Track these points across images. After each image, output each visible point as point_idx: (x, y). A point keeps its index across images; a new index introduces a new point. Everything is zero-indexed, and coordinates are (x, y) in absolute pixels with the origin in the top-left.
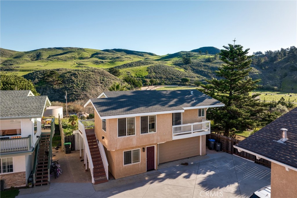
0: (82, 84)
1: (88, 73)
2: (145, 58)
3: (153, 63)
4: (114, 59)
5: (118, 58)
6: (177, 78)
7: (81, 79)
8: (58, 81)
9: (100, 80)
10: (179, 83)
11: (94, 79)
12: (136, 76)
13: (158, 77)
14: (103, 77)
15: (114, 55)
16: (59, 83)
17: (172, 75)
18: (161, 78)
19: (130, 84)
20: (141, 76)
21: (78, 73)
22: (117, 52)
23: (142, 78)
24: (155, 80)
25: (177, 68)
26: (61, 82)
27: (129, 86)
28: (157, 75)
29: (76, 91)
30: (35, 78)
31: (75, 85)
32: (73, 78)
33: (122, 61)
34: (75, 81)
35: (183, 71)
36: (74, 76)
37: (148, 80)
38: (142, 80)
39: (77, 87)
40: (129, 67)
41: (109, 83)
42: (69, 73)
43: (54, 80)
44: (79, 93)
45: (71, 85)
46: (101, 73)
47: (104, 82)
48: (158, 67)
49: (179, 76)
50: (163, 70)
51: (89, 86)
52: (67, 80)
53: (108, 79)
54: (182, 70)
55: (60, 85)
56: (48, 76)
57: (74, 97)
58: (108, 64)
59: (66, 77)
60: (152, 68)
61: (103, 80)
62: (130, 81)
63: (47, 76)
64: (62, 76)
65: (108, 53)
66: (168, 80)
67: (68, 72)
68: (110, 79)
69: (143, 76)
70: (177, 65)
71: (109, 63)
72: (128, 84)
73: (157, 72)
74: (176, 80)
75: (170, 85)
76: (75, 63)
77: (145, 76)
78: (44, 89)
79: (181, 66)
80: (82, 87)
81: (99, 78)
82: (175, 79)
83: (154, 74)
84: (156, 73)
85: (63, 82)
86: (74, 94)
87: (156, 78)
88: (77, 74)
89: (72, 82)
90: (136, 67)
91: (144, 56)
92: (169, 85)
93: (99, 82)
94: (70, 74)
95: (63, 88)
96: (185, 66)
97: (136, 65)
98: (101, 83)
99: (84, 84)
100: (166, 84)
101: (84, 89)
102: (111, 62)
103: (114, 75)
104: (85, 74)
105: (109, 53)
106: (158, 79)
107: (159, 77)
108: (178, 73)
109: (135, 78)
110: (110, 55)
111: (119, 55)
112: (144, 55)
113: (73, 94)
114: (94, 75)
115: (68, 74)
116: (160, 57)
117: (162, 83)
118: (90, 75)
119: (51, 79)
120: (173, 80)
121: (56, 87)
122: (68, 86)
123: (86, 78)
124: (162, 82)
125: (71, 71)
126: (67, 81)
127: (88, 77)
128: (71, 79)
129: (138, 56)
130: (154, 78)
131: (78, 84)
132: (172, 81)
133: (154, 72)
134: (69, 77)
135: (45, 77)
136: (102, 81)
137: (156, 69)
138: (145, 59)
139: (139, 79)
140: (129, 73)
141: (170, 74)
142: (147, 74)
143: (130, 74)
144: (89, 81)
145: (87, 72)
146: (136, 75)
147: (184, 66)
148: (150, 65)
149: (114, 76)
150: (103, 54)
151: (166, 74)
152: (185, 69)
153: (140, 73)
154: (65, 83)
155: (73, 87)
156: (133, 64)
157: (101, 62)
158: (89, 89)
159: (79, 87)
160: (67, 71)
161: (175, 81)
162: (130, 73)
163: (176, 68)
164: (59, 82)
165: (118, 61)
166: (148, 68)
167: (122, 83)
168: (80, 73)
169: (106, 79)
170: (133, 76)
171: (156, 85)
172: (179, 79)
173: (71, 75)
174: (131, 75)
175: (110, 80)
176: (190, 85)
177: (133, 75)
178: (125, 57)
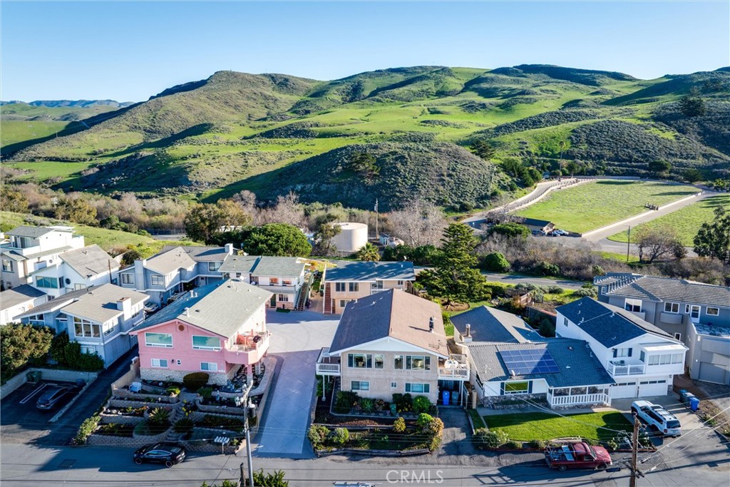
0: (413, 178)
1: (427, 155)
2: (595, 91)
3: (594, 116)
4: (515, 95)
5: (523, 93)
6: (642, 157)
7: (412, 167)
8: (372, 171)
9: (448, 169)
10: (643, 172)
11: (436, 167)
12: (539, 153)
13: (593, 156)
14: (456, 162)
15: (518, 82)
16: (375, 175)
17: (634, 149)
18: (601, 157)
19: (512, 176)
20: (552, 151)
21: (409, 155)
22: (528, 75)
23: (554, 156)
24: (583, 162)
25: (655, 129)
26: (378, 174)
27: (509, 180)
28: (593, 150)
29: (400, 192)
30: (338, 162)
31: (400, 180)
32: (399, 165)
33: (529, 103)
34: (402, 170)
35: (672, 138)
36: (400, 161)
37: (564, 163)
38: (550, 161)
39: (404, 183)
40: (531, 127)
41: (464, 175)
42: (393, 155)
43: (366, 168)
44: (405, 195)
45: (393, 179)
46: (451, 154)
47: (454, 173)
48: (599, 129)
49: (650, 152)
50: (612, 137)
51: (425, 181)
52: (389, 169)
53: (463, 167)
54: (669, 135)
55: (376, 179)
56: (358, 162)
57: (397, 203)
58: (497, 111)
59: (387, 164)
60: (585, 132)
61: (453, 170)
62: (512, 170)
63: (355, 162)
64: (380, 162)
65: (504, 77)
66: (616, 163)
67: (391, 153)
68: (469, 166)
69: (557, 152)
70: (661, 120)
71: (498, 109)
72: (506, 176)
73: (594, 141)
74: (640, 164)
75: (619, 175)
76: (426, 108)
77: (560, 153)
78: (350, 184)
79: (672, 122)
80: (412, 184)
81: (446, 164)
82: (636, 161)
83: (586, 145)
84: (590, 143)
85: (382, 172)
86: (398, 197)
87: (586, 158)
88: (407, 156)
89: (396, 174)
90: (546, 128)
91: (594, 84)
92: (616, 175)
93: (445, 174)
94: (394, 157)
95: (380, 185)
96: (683, 121)
97: (549, 123)
98: (450, 175)
99: (417, 177)
100: (608, 173)
101: (416, 188)
102: (503, 104)
103: (482, 157)
104: (421, 156)
105: (508, 77)
106: (593, 159)
107: (597, 155)
108: (649, 146)
109: (536, 158)
110: (508, 84)
111: (528, 82)
112: (598, 81)
113: (395, 196)
114: (438, 160)
115: (391, 157)
116: (639, 85)
117: (599, 172)
118: (429, 159)
119: (362, 167)
120: (631, 162)
121: (369, 182)
122: (389, 181)
123: (422, 165)
124: (599, 169)
125: (397, 150)
126: (389, 172)
127: (426, 163)
128: (395, 168)
129: (578, 85)
130: (583, 158)
131: (407, 178)
132: (626, 166)
133: (587, 143)
134: (392, 164)
135: (353, 163)
136: (451, 172)
137: (593, 135)
138: (592, 94)
139: (544, 161)
140: (526, 143)
141: (627, 148)
142: (567, 146)
143: (527, 147)
144: (426, 171)
145: (426, 151)
146: (541, 148)
147: (681, 122)
148: (581, 123)
149: (479, 158)
150: (492, 80)
151: (618, 148)
152: (679, 131)
153: (550, 144)
154: (384, 175)
155: (397, 183)
156: (543, 120)
157: (480, 105)
158: (425, 187)
159: (406, 183)
160: (391, 150)
161: (636, 167)
162: (527, 145)
163: (652, 128)
164: (375, 173)
165: (520, 103)
166: (574, 131)
167: (493, 175)
168: (412, 154)
169: (459, 166)
170: (533, 151)
171: (583, 175)
172: (647, 161)
173: (396, 159)
174: (528, 149)
175: (468, 168)
176: (671, 178)
177: (533, 149)
178: (542, 91)
